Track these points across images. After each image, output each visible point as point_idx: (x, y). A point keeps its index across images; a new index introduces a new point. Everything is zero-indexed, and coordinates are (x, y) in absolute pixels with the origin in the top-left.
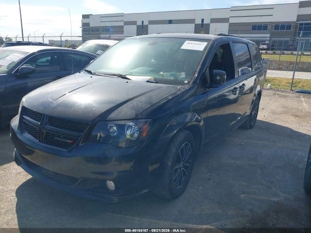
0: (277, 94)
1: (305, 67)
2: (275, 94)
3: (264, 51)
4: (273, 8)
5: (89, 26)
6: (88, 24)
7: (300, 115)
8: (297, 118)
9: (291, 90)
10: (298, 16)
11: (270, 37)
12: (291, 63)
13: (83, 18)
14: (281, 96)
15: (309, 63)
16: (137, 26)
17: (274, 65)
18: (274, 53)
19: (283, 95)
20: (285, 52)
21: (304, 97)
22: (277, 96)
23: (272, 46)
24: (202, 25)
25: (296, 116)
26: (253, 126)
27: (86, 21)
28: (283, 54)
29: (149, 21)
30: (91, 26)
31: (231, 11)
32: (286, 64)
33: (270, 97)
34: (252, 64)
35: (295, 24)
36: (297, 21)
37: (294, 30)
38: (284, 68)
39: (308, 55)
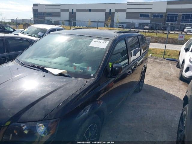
0: (156, 62)
1: (170, 41)
2: (154, 62)
3: (147, 31)
4: (152, 4)
5: (38, 11)
6: (37, 10)
7: (170, 79)
8: (168, 82)
9: (164, 58)
10: (167, 9)
11: (151, 22)
12: (163, 38)
13: (33, 6)
14: (158, 63)
15: (173, 39)
16: (69, 12)
17: (153, 39)
18: (153, 32)
19: (159, 62)
20: (160, 31)
21: (171, 64)
22: (155, 63)
23: (152, 27)
24: (110, 13)
25: (168, 80)
26: (141, 90)
27: (36, 8)
28: (158, 32)
29: (77, 9)
30: (39, 11)
31: (127, 5)
32: (159, 39)
33: (151, 64)
34: (140, 45)
35: (165, 14)
36: (166, 12)
37: (164, 18)
38: (158, 41)
39: (173, 34)
